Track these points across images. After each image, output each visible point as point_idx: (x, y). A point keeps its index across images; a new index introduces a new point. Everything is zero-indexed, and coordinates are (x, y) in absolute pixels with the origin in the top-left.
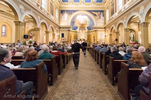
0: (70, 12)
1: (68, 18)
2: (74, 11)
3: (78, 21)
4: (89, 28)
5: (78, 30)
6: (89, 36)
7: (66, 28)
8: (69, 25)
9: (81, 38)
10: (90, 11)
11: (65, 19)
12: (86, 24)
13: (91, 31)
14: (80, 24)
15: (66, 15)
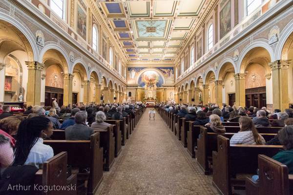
0: (138, 69)
1: (136, 75)
2: (142, 68)
3: (146, 76)
4: (158, 85)
5: (145, 87)
6: (158, 94)
7: (133, 86)
8: (137, 83)
9: (149, 97)
10: (159, 68)
11: (133, 77)
12: (155, 80)
13: (160, 88)
14: (148, 79)
15: (133, 73)
